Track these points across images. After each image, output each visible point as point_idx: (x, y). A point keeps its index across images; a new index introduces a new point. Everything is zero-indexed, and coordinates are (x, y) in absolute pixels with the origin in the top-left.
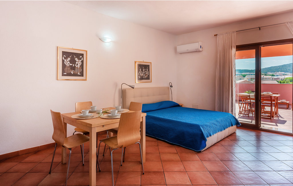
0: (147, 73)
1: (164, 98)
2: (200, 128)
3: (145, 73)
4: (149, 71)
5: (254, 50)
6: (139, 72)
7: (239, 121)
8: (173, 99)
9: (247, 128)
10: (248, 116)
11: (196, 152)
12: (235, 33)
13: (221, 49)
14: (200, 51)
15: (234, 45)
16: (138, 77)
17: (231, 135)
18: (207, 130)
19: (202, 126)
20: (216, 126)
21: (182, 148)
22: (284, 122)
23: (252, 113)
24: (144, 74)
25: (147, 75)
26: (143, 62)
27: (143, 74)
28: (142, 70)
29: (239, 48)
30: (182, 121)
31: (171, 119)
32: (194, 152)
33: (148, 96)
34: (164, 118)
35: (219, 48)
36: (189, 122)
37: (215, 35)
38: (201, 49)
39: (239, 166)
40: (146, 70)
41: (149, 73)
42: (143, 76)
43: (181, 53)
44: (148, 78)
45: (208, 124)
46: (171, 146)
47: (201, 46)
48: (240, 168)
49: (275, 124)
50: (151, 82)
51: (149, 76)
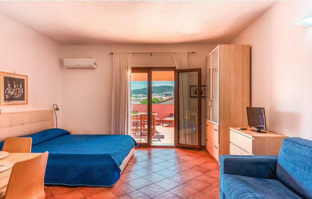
0: (20, 90)
1: (48, 126)
2: (112, 158)
3: (17, 91)
4: (23, 87)
5: (147, 73)
6: (7, 89)
7: (137, 142)
8: (58, 125)
9: (141, 147)
10: (136, 135)
11: (108, 189)
12: (131, 55)
13: (117, 69)
14: (93, 68)
15: (130, 66)
16: (5, 97)
17: (131, 158)
18: (118, 158)
19: (113, 155)
20: (123, 152)
21: (89, 188)
22: (163, 137)
23: (138, 132)
24: (15, 92)
25: (19, 93)
26: (14, 74)
27: (13, 92)
28: (12, 86)
29: (135, 70)
30: (86, 153)
31: (69, 153)
32: (105, 189)
33: (22, 124)
34: (58, 153)
35: (115, 68)
36: (97, 153)
37: (111, 53)
38: (95, 66)
39: (156, 190)
40: (19, 87)
41: (24, 91)
42: (14, 95)
43: (69, 68)
44: (22, 98)
45: (117, 151)
46: (73, 189)
47: (95, 63)
48: (157, 192)
49: (158, 140)
50: (27, 103)
51: (23, 94)
